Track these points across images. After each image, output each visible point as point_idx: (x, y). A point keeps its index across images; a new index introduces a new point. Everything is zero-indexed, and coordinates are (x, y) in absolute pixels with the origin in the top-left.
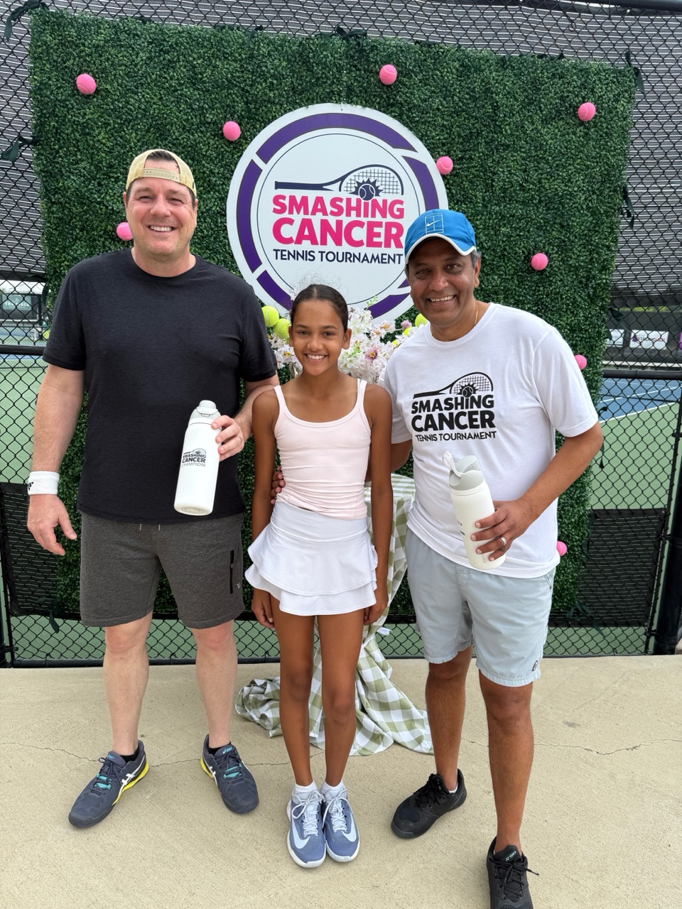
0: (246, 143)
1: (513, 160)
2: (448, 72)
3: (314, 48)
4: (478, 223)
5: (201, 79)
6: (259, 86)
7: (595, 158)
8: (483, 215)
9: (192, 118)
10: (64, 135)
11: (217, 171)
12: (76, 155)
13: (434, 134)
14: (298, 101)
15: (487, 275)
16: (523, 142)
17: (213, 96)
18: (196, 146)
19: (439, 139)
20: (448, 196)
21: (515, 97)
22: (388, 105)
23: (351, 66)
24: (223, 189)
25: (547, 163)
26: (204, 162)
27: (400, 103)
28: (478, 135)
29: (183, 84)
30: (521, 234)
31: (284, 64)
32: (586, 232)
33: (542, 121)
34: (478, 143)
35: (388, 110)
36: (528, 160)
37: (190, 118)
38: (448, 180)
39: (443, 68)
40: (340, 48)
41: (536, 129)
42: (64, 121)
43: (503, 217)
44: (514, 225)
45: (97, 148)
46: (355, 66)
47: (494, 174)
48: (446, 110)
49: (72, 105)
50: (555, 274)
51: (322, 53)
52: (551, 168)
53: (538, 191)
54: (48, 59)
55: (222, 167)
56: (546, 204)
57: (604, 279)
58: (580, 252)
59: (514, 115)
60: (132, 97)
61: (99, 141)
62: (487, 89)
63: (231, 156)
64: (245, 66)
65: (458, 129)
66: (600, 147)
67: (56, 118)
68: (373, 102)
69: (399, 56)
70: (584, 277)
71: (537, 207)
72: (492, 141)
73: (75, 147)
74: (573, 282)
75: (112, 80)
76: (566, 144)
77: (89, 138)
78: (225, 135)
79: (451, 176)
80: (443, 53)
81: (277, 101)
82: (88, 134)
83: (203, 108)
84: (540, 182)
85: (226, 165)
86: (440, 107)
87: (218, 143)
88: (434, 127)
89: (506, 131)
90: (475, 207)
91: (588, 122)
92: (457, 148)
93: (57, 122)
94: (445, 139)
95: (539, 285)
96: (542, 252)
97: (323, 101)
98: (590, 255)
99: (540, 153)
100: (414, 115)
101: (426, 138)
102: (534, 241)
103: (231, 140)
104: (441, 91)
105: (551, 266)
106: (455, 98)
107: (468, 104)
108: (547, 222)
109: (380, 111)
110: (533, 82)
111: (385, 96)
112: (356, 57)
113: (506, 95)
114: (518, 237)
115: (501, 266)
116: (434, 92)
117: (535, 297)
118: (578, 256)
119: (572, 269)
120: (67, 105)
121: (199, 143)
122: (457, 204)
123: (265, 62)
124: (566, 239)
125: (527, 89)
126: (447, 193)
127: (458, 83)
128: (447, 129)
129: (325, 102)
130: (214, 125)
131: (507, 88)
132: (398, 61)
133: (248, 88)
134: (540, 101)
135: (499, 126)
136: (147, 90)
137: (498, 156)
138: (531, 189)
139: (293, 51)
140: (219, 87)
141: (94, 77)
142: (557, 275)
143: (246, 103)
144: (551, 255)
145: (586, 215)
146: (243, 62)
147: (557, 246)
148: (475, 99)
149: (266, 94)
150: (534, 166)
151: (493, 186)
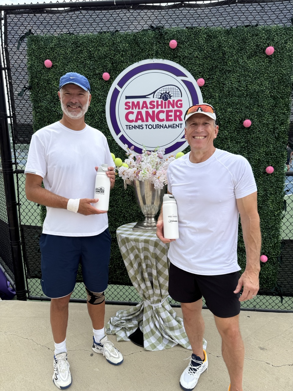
0: (113, 81)
1: (233, 77)
2: (201, 40)
3: (140, 37)
4: (216, 107)
5: (93, 56)
6: (117, 56)
7: (275, 72)
8: (219, 104)
9: (90, 73)
10: (40, 85)
11: (101, 94)
12: (45, 93)
13: (195, 68)
14: (134, 60)
15: (222, 131)
16: (238, 68)
17: (98, 63)
18: (92, 84)
19: (198, 71)
20: (203, 96)
21: (234, 47)
22: (174, 57)
23: (157, 42)
24: (104, 101)
25: (250, 77)
26: (96, 90)
27: (179, 56)
28: (216, 68)
29: (86, 59)
30: (238, 111)
31: (127, 45)
32: (271, 107)
33: (247, 58)
34: (216, 71)
35: (174, 59)
36: (241, 76)
37: (89, 73)
38: (203, 89)
39: (199, 38)
40: (151, 35)
41: (244, 61)
42: (40, 79)
43: (229, 104)
44: (234, 107)
45: (53, 89)
46: (159, 42)
47: (224, 84)
48: (201, 57)
49: (43, 72)
50: (256, 129)
51: (143, 38)
52: (252, 79)
53: (246, 90)
54: (34, 55)
55: (103, 92)
56: (250, 96)
57: (283, 128)
58: (268, 117)
59: (233, 56)
60: (66, 67)
61: (54, 86)
62: (220, 46)
63: (107, 87)
64: (111, 48)
65: (206, 65)
66: (277, 66)
67: (37, 78)
68: (168, 57)
69: (178, 35)
70: (272, 129)
71: (246, 98)
72: (223, 69)
73: (45, 89)
74: (266, 131)
75: (58, 61)
76: (259, 67)
77: (50, 85)
78: (104, 79)
79: (204, 87)
80: (199, 31)
81: (125, 61)
82: (50, 84)
83: (94, 68)
84: (247, 86)
85: (105, 91)
86: (198, 56)
87: (101, 82)
88: (195, 65)
89: (229, 64)
90: (215, 100)
91: (271, 55)
92: (206, 74)
93: (38, 80)
94: (201, 70)
95: (248, 134)
96: (248, 119)
97: (145, 59)
98: (274, 118)
99: (246, 73)
100: (186, 61)
101: (192, 71)
102: (244, 114)
103: (106, 80)
104: (198, 49)
105: (254, 125)
106: (205, 51)
107: (211, 53)
108: (251, 104)
109: (171, 60)
110: (243, 39)
111: (172, 54)
112: (159, 38)
113: (229, 47)
114: (236, 113)
115: (228, 126)
116: (195, 49)
117: (246, 139)
118: (268, 119)
119: (265, 125)
120: (41, 73)
121: (93, 83)
122: (207, 99)
123: (119, 45)
124: (261, 111)
125: (240, 43)
126: (202, 95)
127: (206, 44)
128: (202, 65)
129: (146, 59)
130: (99, 75)
131: (230, 44)
132: (177, 38)
133: (113, 57)
134: (246, 48)
135: (226, 62)
136: (72, 64)
137: (226, 76)
138: (243, 90)
139: (131, 39)
140: (101, 58)
141: (51, 60)
142: (257, 129)
143: (112, 64)
144: (253, 119)
145: (271, 100)
146: (110, 46)
147: (257, 115)
148: (214, 51)
149: (120, 59)
150: (244, 79)
151: (223, 90)
